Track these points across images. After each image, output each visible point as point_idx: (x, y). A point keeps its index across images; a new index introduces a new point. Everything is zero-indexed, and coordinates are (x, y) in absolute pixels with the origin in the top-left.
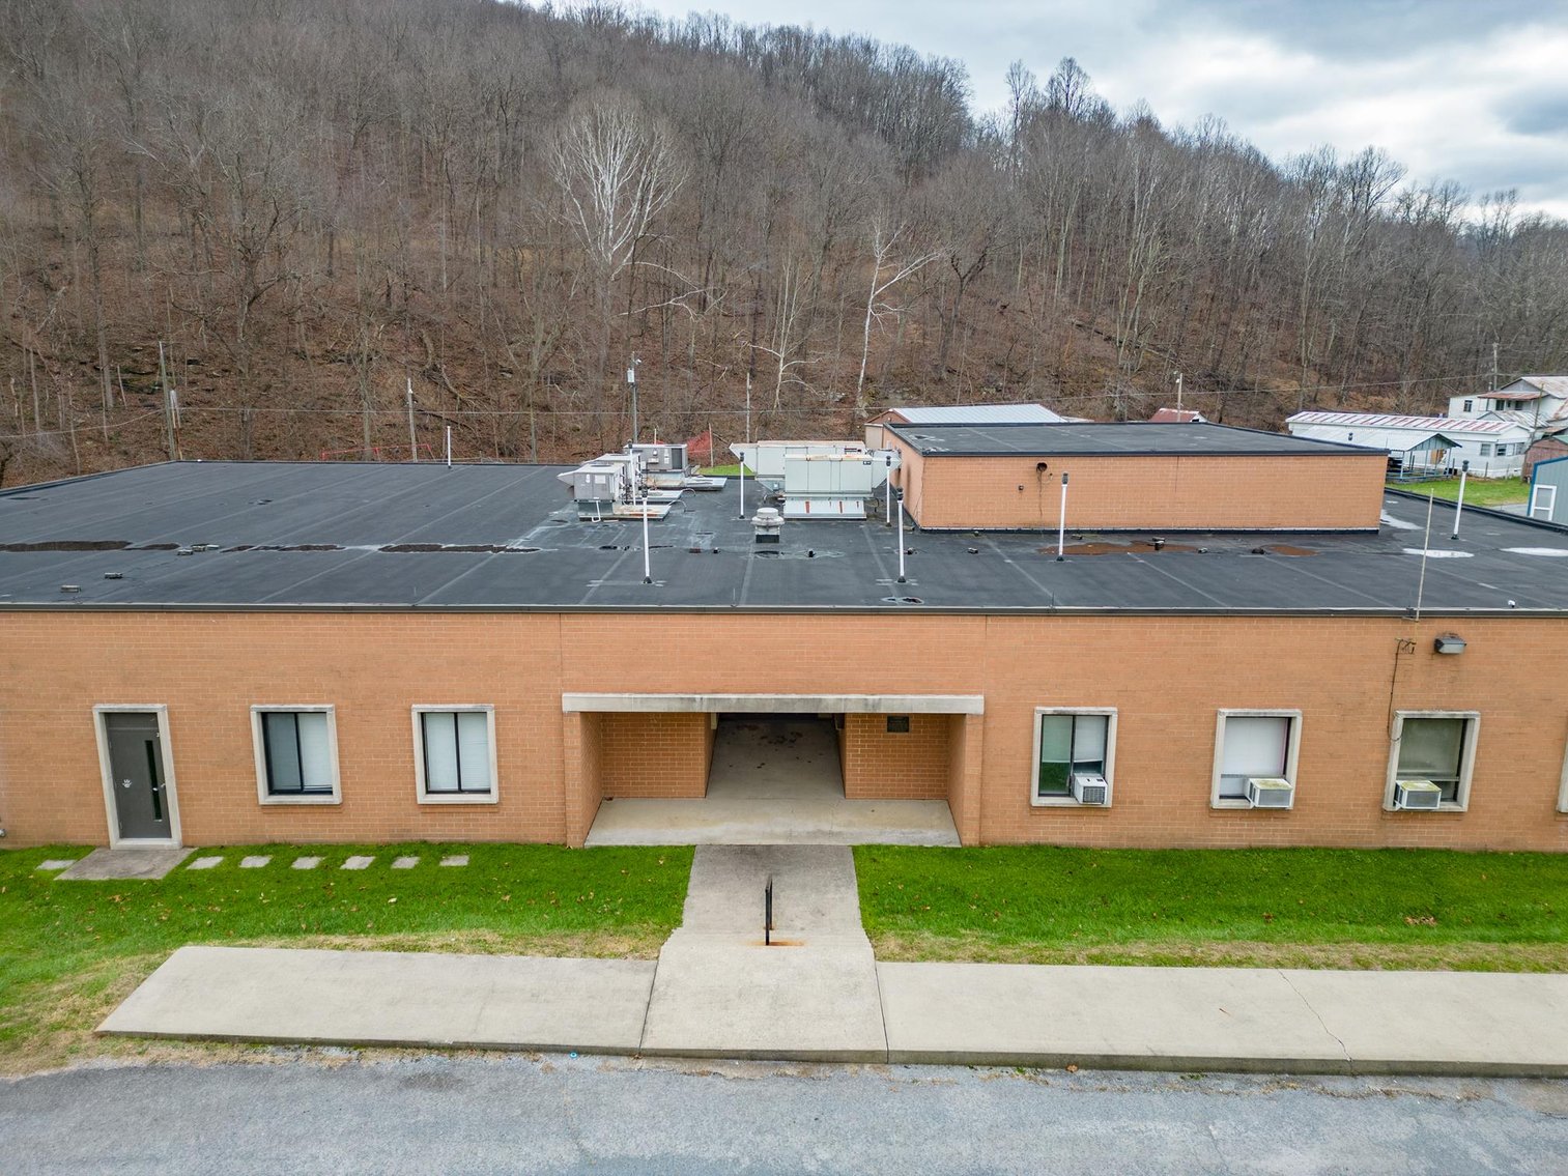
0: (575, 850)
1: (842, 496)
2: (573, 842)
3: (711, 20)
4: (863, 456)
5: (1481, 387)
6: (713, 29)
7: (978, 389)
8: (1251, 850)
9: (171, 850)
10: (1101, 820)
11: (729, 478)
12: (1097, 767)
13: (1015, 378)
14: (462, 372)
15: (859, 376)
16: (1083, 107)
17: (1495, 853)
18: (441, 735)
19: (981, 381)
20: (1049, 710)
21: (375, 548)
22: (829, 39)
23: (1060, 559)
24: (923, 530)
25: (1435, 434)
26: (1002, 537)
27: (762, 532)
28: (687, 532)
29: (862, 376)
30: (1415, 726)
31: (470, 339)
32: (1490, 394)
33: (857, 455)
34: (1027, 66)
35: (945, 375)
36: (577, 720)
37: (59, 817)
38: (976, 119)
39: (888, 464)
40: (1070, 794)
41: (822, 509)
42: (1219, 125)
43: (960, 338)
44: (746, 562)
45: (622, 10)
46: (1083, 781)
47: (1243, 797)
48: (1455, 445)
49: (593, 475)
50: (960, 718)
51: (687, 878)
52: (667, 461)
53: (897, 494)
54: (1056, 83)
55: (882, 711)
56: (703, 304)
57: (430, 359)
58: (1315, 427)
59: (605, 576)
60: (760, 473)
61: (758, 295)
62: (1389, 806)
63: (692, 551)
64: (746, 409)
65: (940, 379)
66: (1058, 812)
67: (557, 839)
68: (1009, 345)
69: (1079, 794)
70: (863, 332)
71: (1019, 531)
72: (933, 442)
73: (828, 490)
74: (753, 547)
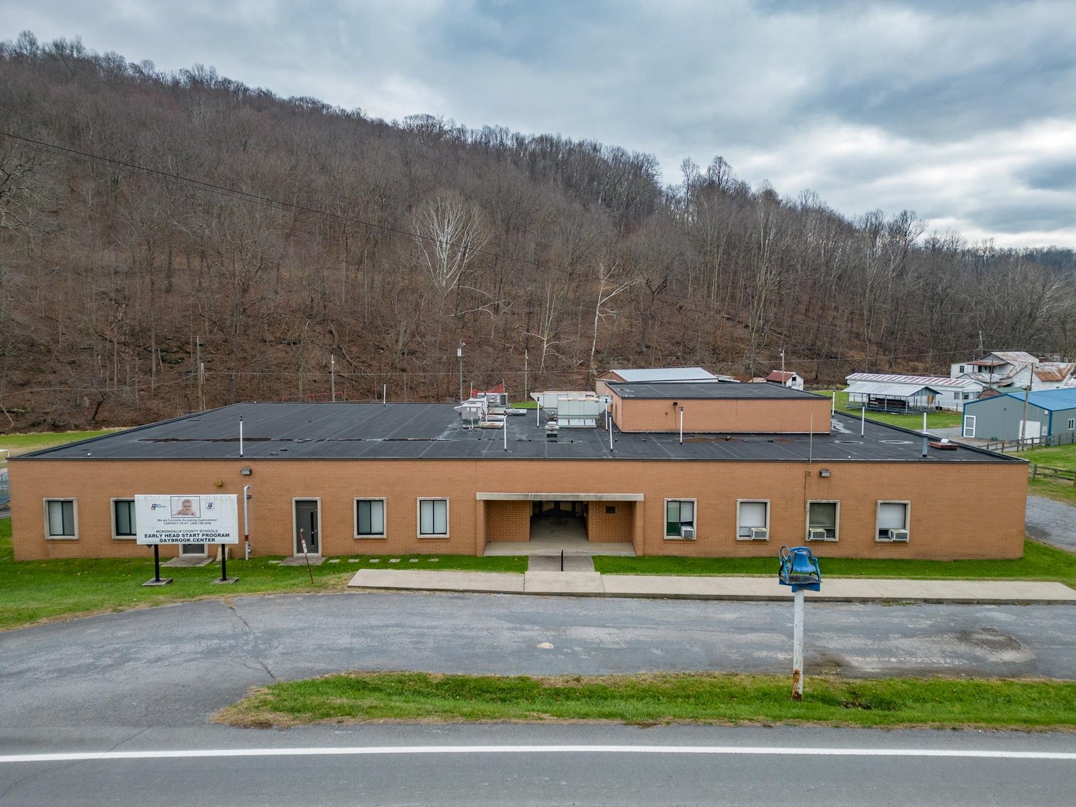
0: (480, 557)
1: (585, 417)
2: (479, 554)
3: (498, 130)
4: (594, 399)
5: (968, 359)
6: (499, 136)
7: (666, 357)
8: (754, 558)
9: (318, 557)
10: (692, 545)
11: (528, 409)
12: (690, 524)
13: (688, 351)
14: (354, 349)
15: (592, 350)
16: (729, 184)
17: (852, 559)
18: (427, 510)
19: (667, 352)
20: (670, 499)
21: (380, 440)
22: (571, 143)
23: (681, 444)
24: (623, 433)
25: (924, 387)
26: (658, 435)
27: (549, 432)
28: (515, 433)
29: (593, 350)
30: (816, 506)
31: (359, 329)
32: (974, 362)
33: (592, 398)
34: (693, 160)
35: (644, 349)
36: (482, 504)
37: (274, 544)
38: (664, 189)
39: (606, 402)
40: (680, 534)
41: (575, 423)
42: (814, 196)
43: (652, 328)
44: (544, 445)
45: (442, 125)
46: (684, 529)
47: (750, 536)
48: (938, 393)
49: (470, 408)
50: (635, 502)
51: (527, 564)
52: (498, 401)
53: (610, 414)
54: (711, 171)
55: (604, 500)
56: (496, 309)
57: (336, 342)
58: (859, 382)
59: (487, 449)
60: (545, 406)
61: (530, 303)
62: (807, 539)
63: (519, 440)
64: (525, 371)
65: (641, 352)
66: (675, 542)
67: (472, 553)
68: (683, 330)
69: (683, 533)
70: (594, 323)
71: (667, 433)
72: (628, 391)
73: (578, 414)
74: (546, 439)
